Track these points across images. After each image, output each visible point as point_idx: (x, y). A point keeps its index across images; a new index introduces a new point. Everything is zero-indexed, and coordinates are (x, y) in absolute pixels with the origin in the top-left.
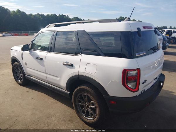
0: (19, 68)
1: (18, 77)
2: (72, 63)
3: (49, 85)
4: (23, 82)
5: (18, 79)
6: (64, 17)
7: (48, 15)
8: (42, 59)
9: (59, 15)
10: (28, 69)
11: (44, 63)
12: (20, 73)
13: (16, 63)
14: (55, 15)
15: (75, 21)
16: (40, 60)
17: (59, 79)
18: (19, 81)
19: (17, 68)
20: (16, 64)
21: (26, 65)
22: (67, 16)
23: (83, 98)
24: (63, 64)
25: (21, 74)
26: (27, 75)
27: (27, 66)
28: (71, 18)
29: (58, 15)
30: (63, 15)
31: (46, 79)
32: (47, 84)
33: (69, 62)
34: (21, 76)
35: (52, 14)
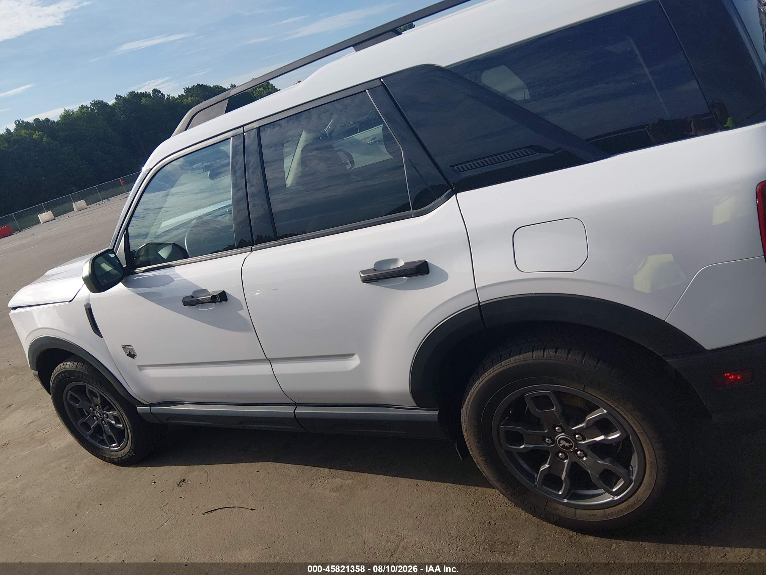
0: (88, 387)
1: (99, 429)
2: (417, 257)
3: (300, 410)
4: (134, 442)
5: (103, 442)
6: (143, 101)
7: (67, 116)
8: (222, 297)
9: (118, 98)
10: (151, 373)
11: (243, 313)
12: (106, 405)
13: (68, 365)
14: (100, 105)
15: (198, 103)
16: (212, 307)
17: (355, 362)
18: (114, 447)
19: (81, 390)
20: (69, 373)
21: (132, 355)
22: (155, 91)
23: (536, 412)
24: (366, 280)
25: (111, 408)
26: (150, 405)
27: (138, 360)
28: (176, 96)
29: (111, 102)
30: (134, 96)
31: (276, 388)
32: (290, 410)
33: (395, 261)
34: (116, 419)
35: (82, 107)
